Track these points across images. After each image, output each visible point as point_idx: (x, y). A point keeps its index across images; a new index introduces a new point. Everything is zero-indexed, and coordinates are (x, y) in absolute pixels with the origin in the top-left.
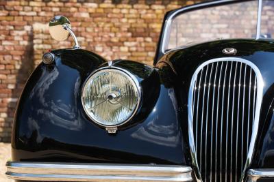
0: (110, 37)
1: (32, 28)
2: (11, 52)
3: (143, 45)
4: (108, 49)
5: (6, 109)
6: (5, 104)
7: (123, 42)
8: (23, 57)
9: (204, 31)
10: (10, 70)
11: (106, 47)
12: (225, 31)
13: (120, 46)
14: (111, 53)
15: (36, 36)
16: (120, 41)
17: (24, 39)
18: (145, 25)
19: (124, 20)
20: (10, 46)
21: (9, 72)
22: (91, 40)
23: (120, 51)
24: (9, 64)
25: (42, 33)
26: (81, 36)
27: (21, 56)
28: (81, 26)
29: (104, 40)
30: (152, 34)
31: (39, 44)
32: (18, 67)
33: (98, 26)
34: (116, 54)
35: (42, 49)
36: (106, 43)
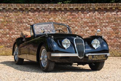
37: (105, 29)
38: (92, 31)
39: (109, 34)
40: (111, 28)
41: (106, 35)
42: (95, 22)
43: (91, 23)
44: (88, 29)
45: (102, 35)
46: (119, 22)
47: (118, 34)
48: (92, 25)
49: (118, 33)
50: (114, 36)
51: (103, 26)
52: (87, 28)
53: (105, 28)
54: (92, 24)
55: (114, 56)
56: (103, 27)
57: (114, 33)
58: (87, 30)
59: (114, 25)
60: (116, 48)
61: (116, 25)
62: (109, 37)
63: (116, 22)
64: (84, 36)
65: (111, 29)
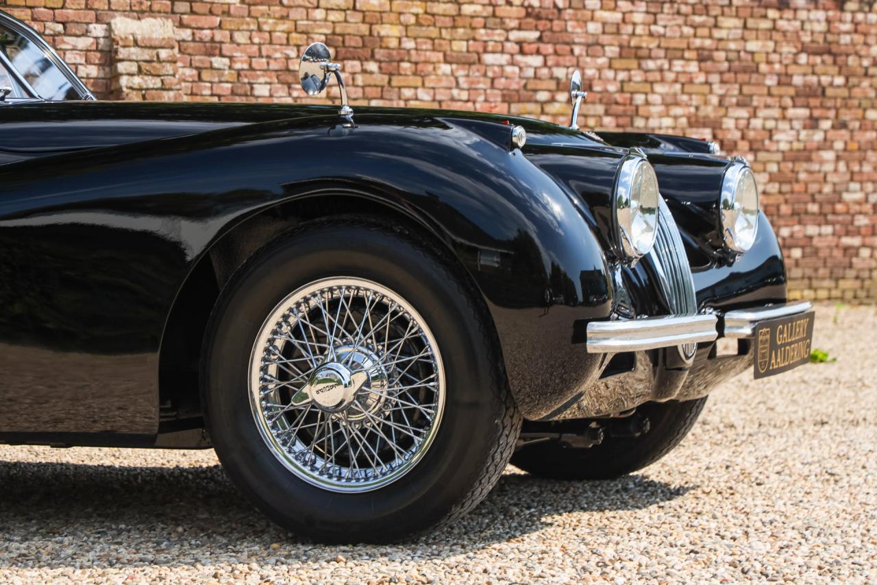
0: (288, 58)
1: (110, 30)
3: (360, 80)
9: (491, 46)
12: (534, 47)
15: (123, 53)
18: (364, 29)
19: (319, 14)
22: (246, 66)
25: (136, 43)
26: (222, 56)
28: (220, 27)
29: (273, 66)
30: (379, 53)
31: (132, 75)
33: (260, 30)
35: (141, 89)
36: (278, 73)
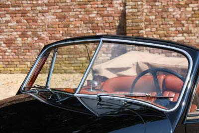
0: (179, 1)
2: (113, 15)
4: (177, 10)
5: (110, 52)
6: (110, 49)
7: (188, 4)
8: (120, 18)
10: (113, 26)
11: (176, 9)
13: (186, 7)
14: (180, 12)
15: (128, 4)
16: (186, 4)
17: (120, 6)
20: (112, 10)
21: (112, 28)
22: (166, 4)
23: (186, 11)
24: (111, 23)
25: (132, 1)
26: (158, 2)
27: (119, 17)
29: (174, 3)
31: (129, 9)
32: (117, 24)
34: (183, 13)
35: (131, 12)
36: (176, 5)
37: (43, 18)
38: (18, 22)
39: (51, 29)
40: (53, 15)
41: (46, 31)
42: (22, 4)
43: (15, 7)
44: (10, 19)
45: (38, 30)
46: (69, 4)
47: (69, 28)
48: (16, 10)
49: (69, 26)
50: (61, 32)
51: (37, 12)
52: (8, 17)
53: (43, 16)
54: (17, 8)
55: (63, 71)
56: (39, 15)
57: (60, 26)
58: (7, 22)
59: (60, 10)
60: (66, 56)
61: (64, 10)
62: (53, 35)
63: (64, 4)
64: (3, 34)
65: (55, 17)
